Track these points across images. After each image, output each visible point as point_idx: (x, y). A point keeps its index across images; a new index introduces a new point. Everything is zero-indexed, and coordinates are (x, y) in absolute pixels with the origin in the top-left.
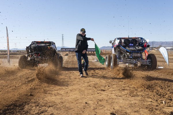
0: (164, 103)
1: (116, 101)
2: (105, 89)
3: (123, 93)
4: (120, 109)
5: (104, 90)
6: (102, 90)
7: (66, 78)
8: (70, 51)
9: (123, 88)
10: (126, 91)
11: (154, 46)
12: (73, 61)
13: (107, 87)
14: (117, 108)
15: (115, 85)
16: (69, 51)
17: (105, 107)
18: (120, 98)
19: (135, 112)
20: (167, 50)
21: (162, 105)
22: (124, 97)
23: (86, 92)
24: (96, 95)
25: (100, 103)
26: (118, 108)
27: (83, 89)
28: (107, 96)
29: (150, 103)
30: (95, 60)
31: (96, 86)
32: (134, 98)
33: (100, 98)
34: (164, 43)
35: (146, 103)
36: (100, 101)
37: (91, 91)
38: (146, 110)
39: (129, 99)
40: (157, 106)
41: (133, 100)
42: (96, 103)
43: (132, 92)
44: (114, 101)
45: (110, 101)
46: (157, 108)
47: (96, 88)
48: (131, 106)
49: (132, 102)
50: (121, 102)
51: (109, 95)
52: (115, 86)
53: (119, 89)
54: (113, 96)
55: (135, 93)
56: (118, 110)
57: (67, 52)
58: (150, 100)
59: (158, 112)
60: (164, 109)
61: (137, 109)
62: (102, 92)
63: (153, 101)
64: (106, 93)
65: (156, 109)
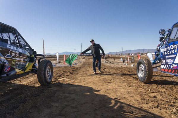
0: (150, 90)
1: (118, 90)
2: (111, 82)
3: (123, 84)
4: (121, 95)
5: (110, 83)
6: (109, 83)
7: (84, 74)
8: (87, 55)
9: (123, 81)
10: (125, 83)
11: (144, 52)
12: (88, 63)
13: (113, 80)
14: (119, 94)
15: (118, 79)
16: (86, 55)
17: (110, 94)
18: (121, 88)
19: (131, 97)
20: (152, 55)
21: (149, 92)
22: (124, 87)
23: (98, 84)
24: (105, 86)
25: (107, 91)
26: (120, 95)
27: (96, 82)
28: (112, 86)
29: (141, 91)
30: (104, 62)
31: (105, 80)
32: (131, 88)
33: (108, 88)
34: (150, 50)
35: (138, 91)
36: (108, 90)
37: (101, 83)
38: (138, 96)
39: (127, 88)
40: (145, 92)
41: (130, 89)
42: (105, 92)
43: (129, 84)
44: (117, 90)
45: (114, 90)
46: (145, 94)
47: (104, 81)
48: (128, 93)
49: (129, 90)
50: (122, 90)
51: (114, 86)
53: (121, 82)
54: (116, 86)
55: (131, 85)
56: (120, 96)
57: (85, 56)
58: (141, 89)
59: (146, 97)
60: (150, 95)
61: (132, 95)
62: (109, 84)
63: (143, 89)
64: (111, 85)
65: (145, 95)
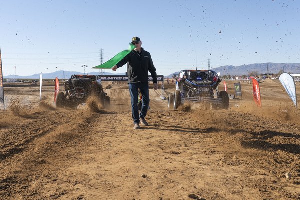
0: (288, 177)
1: (200, 173)
2: (179, 151)
3: (212, 157)
4: (207, 187)
5: (177, 154)
6: (173, 153)
7: (108, 130)
8: (116, 80)
9: (213, 150)
10: (218, 155)
11: (269, 72)
12: (120, 100)
13: (183, 146)
14: (201, 185)
15: (198, 144)
16: (113, 80)
17: (178, 184)
18: (206, 167)
19: (235, 193)
20: (294, 78)
21: (285, 180)
22: (213, 165)
23: (144, 156)
24: (163, 162)
25: (169, 176)
26: (203, 186)
27: (139, 150)
28: (183, 164)
29: (262, 177)
30: (161, 98)
31: (163, 146)
32: (233, 167)
33: (170, 167)
34: (289, 65)
35: (254, 177)
36: (171, 172)
37: (152, 155)
38: (255, 191)
39: (224, 169)
40: (275, 182)
41: (231, 172)
42: (163, 177)
43: (228, 156)
44: (195, 172)
45: (188, 174)
46: (274, 185)
47: (162, 149)
48: (227, 182)
49: (230, 175)
50: (209, 175)
51: (187, 161)
52: (197, 146)
53: (205, 152)
54: (194, 164)
55: (234, 159)
56: (203, 190)
57: (110, 83)
58: (263, 171)
59: (278, 194)
60: (288, 189)
61: (238, 188)
62: (174, 157)
63: (267, 173)
64: (181, 159)
65: (274, 189)
